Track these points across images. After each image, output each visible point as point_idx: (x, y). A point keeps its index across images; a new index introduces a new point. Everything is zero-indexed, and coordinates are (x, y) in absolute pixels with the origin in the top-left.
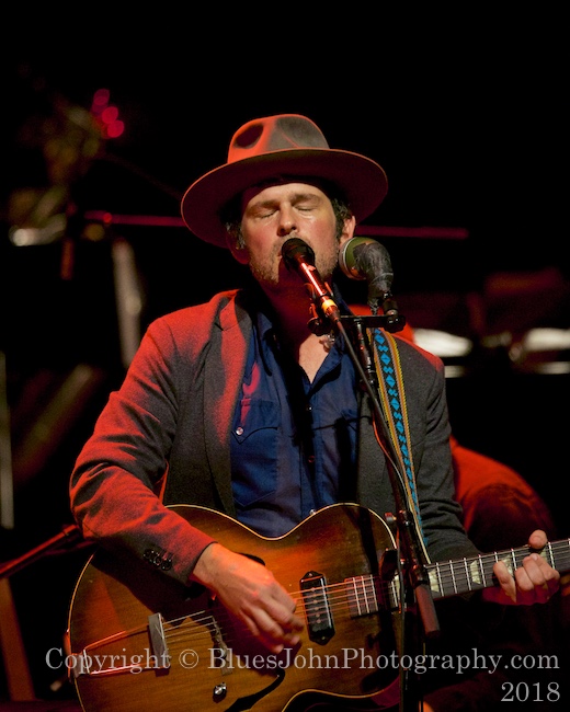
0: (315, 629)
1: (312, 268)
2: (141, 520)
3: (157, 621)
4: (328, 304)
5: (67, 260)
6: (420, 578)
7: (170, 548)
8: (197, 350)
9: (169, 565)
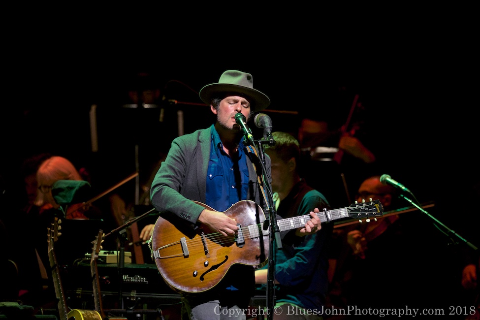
0: (238, 242)
1: (245, 123)
2: (178, 203)
3: (184, 239)
4: (250, 136)
5: (161, 116)
6: (276, 230)
7: (189, 212)
8: (193, 148)
9: (189, 217)
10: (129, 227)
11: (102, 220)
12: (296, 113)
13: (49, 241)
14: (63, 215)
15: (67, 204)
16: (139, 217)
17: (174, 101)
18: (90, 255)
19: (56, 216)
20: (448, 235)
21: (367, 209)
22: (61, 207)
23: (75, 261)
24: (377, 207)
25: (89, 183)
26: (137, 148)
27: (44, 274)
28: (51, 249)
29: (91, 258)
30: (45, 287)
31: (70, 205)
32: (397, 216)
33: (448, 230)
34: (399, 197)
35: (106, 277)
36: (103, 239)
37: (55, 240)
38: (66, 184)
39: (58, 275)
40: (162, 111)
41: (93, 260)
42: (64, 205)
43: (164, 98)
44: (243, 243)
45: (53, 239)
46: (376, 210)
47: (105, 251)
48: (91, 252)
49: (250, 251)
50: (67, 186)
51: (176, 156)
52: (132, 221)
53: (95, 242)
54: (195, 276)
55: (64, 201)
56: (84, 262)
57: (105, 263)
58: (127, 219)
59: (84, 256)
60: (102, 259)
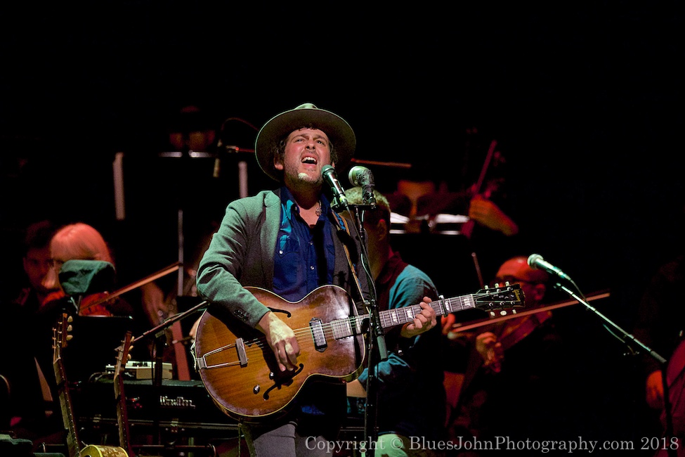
0: (318, 345)
2: (235, 295)
4: (342, 198)
5: (216, 169)
6: (380, 333)
7: (249, 310)
8: (257, 215)
9: (247, 318)
10: (170, 327)
11: (131, 317)
12: (408, 166)
13: (55, 348)
14: (76, 310)
15: (81, 294)
16: (184, 313)
17: (234, 147)
18: (113, 367)
19: (65, 312)
20: (624, 342)
21: (503, 296)
22: (72, 298)
23: (92, 375)
24: (517, 295)
25: (112, 265)
26: (180, 214)
27: (47, 394)
28: (57, 358)
29: (114, 371)
30: (49, 413)
31: (85, 295)
32: (549, 313)
33: (624, 334)
34: (555, 287)
35: (135, 399)
36: (132, 344)
37: (64, 346)
38: (79, 265)
39: (67, 396)
40: (217, 162)
41: (118, 374)
42: (76, 296)
43: (220, 144)
44: (325, 346)
45: (60, 344)
46: (515, 298)
47: (135, 362)
48: (114, 363)
49: (334, 357)
50: (81, 268)
51: (234, 224)
52: (173, 319)
53: (121, 348)
54: (255, 392)
55: (77, 290)
56: (104, 377)
57: (134, 378)
58: (165, 316)
59: (104, 369)
60: (130, 373)
